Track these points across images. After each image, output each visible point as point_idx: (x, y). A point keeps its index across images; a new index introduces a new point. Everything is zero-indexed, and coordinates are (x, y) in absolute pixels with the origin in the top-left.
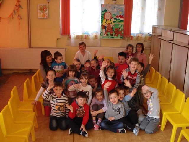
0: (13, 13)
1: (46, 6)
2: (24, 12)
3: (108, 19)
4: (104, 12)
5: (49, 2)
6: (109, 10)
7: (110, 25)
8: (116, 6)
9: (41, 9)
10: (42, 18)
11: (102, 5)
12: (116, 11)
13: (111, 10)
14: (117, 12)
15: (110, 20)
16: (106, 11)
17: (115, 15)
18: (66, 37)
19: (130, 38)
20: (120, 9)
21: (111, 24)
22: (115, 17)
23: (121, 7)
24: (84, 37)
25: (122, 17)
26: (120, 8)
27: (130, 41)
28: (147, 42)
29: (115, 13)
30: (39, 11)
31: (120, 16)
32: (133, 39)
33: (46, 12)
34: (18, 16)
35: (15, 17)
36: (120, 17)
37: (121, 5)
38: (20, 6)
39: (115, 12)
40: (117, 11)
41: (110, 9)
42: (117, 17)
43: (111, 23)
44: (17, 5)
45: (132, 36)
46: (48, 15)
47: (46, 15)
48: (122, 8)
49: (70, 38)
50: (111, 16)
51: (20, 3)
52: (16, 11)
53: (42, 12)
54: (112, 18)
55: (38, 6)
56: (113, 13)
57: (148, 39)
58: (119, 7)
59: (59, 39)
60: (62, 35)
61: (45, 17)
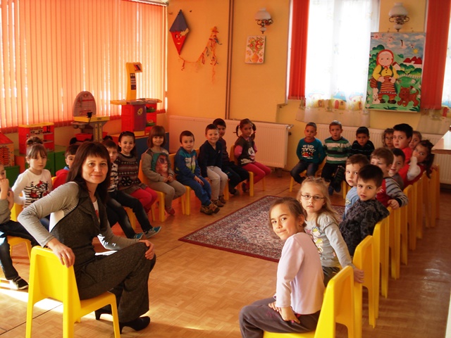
0: (205, 53)
1: (261, 39)
2: (222, 51)
3: (386, 67)
4: (377, 51)
5: (263, 32)
6: (389, 46)
7: (390, 80)
8: (406, 36)
9: (251, 46)
10: (252, 62)
11: (373, 36)
12: (404, 47)
13: (394, 46)
14: (407, 50)
15: (391, 68)
16: (381, 48)
17: (401, 56)
19: (441, 112)
20: (415, 43)
21: (392, 76)
22: (401, 61)
23: (417, 37)
24: (334, 104)
25: (418, 61)
26: (414, 41)
27: (439, 120)
29: (402, 53)
30: (248, 49)
31: (414, 59)
32: (448, 114)
33: (260, 52)
34: (212, 58)
35: (208, 60)
36: (413, 62)
37: (417, 34)
38: (216, 40)
39: (403, 49)
40: (408, 48)
41: (391, 44)
42: (408, 60)
43: (393, 74)
44: (213, 38)
45: (446, 108)
46: (262, 57)
47: (260, 58)
48: (419, 40)
50: (393, 60)
51: (218, 35)
52: (210, 50)
53: (254, 52)
54: (395, 63)
55: (248, 39)
56: (396, 53)
58: (412, 39)
59: (284, 105)
61: (258, 62)
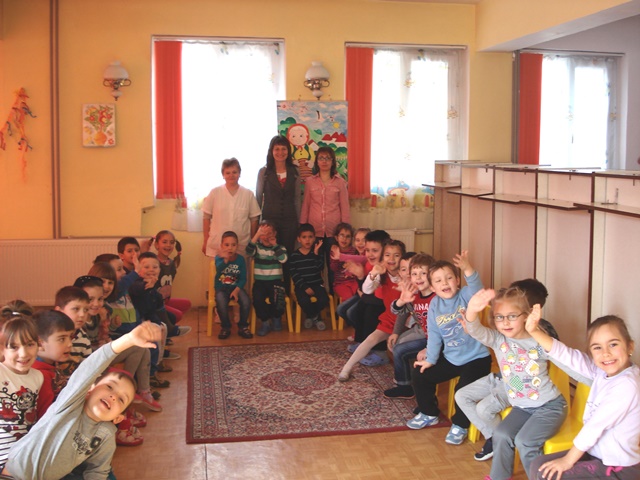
0: (5, 132)
1: (107, 109)
2: (38, 128)
3: (300, 146)
4: (287, 126)
5: (116, 98)
6: (302, 119)
7: (306, 164)
8: (323, 106)
9: (91, 119)
10: (96, 144)
11: (280, 104)
12: (322, 120)
13: (308, 119)
14: (326, 124)
15: (307, 148)
16: (291, 121)
17: (319, 132)
18: (172, 202)
19: (370, 201)
20: (335, 115)
21: (309, 159)
22: (319, 138)
23: (337, 108)
25: (340, 138)
26: (334, 112)
27: (368, 211)
28: (420, 211)
29: (319, 127)
30: (86, 124)
31: (335, 135)
32: (379, 203)
33: (108, 128)
34: (19, 140)
35: (12, 143)
36: (334, 139)
37: (338, 103)
38: (26, 110)
39: (319, 123)
40: (327, 121)
41: (304, 116)
42: (327, 137)
43: (310, 156)
44: (19, 107)
45: (375, 196)
46: (113, 137)
47: (109, 137)
48: (339, 111)
49: (184, 205)
50: (308, 137)
51: (29, 102)
52: (13, 126)
53: (97, 128)
54: (311, 141)
55: (85, 109)
56: (312, 128)
57: (423, 201)
58: (331, 110)
59: (150, 208)
60: (159, 197)
61: (107, 143)
